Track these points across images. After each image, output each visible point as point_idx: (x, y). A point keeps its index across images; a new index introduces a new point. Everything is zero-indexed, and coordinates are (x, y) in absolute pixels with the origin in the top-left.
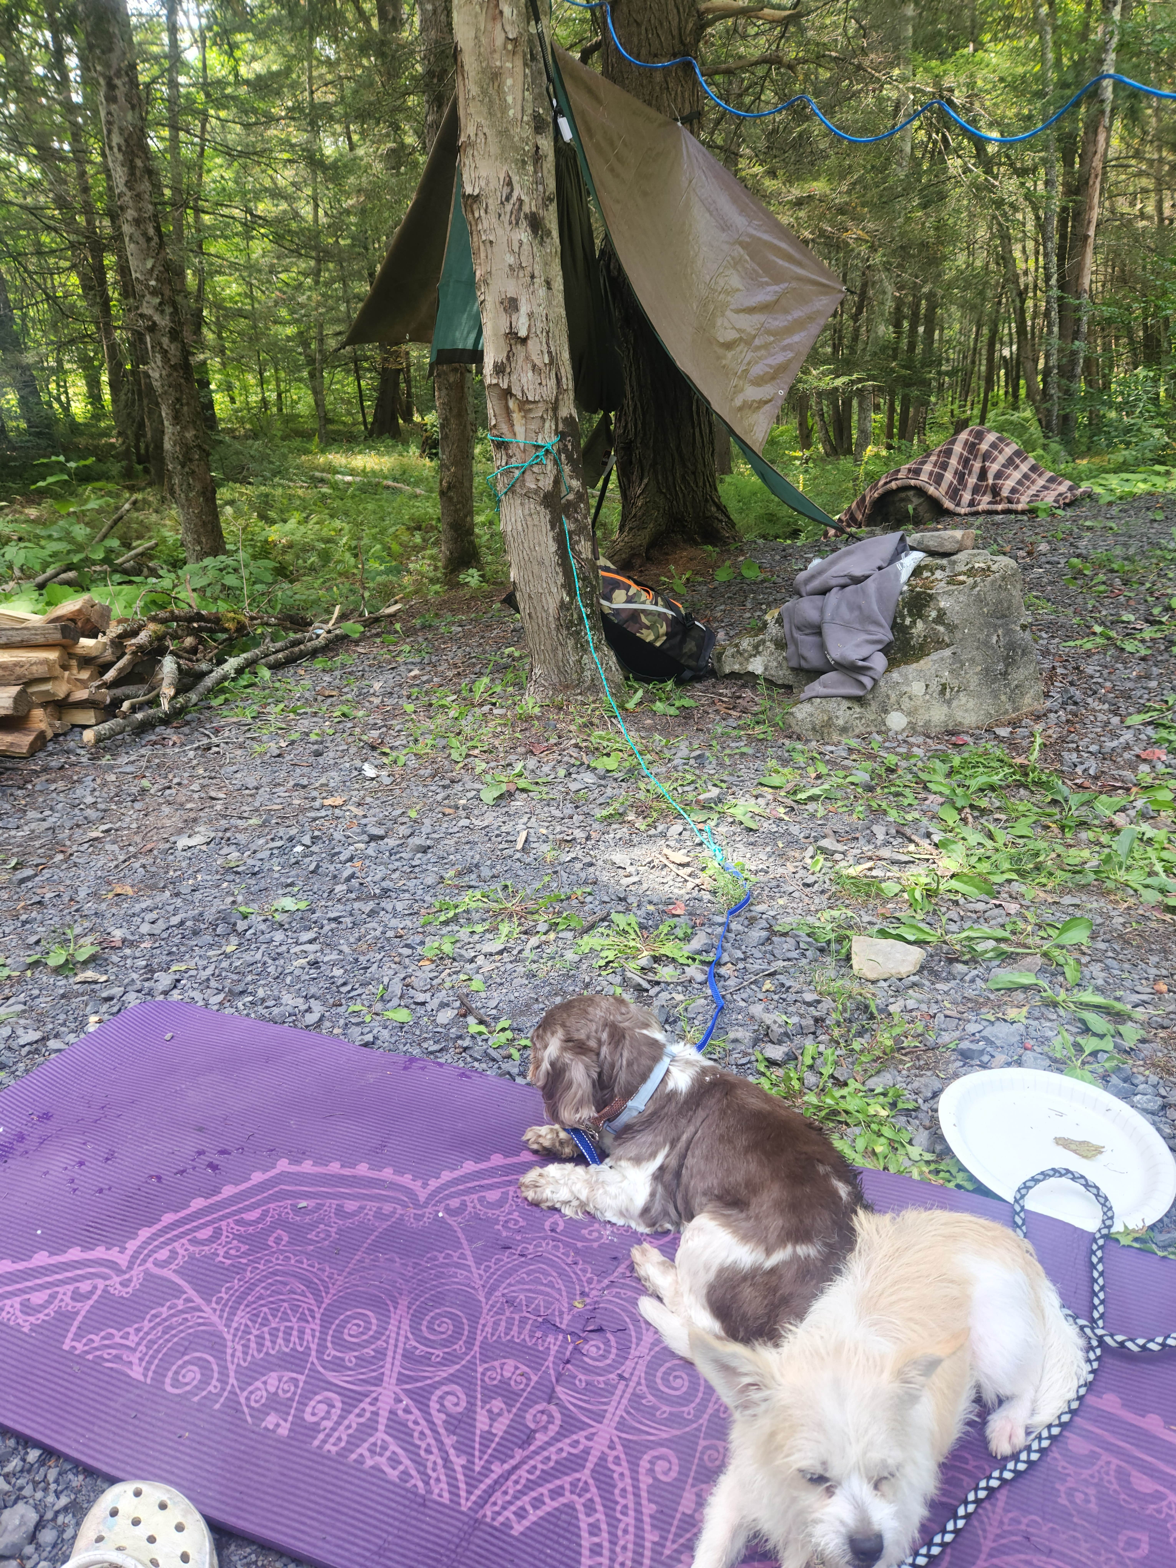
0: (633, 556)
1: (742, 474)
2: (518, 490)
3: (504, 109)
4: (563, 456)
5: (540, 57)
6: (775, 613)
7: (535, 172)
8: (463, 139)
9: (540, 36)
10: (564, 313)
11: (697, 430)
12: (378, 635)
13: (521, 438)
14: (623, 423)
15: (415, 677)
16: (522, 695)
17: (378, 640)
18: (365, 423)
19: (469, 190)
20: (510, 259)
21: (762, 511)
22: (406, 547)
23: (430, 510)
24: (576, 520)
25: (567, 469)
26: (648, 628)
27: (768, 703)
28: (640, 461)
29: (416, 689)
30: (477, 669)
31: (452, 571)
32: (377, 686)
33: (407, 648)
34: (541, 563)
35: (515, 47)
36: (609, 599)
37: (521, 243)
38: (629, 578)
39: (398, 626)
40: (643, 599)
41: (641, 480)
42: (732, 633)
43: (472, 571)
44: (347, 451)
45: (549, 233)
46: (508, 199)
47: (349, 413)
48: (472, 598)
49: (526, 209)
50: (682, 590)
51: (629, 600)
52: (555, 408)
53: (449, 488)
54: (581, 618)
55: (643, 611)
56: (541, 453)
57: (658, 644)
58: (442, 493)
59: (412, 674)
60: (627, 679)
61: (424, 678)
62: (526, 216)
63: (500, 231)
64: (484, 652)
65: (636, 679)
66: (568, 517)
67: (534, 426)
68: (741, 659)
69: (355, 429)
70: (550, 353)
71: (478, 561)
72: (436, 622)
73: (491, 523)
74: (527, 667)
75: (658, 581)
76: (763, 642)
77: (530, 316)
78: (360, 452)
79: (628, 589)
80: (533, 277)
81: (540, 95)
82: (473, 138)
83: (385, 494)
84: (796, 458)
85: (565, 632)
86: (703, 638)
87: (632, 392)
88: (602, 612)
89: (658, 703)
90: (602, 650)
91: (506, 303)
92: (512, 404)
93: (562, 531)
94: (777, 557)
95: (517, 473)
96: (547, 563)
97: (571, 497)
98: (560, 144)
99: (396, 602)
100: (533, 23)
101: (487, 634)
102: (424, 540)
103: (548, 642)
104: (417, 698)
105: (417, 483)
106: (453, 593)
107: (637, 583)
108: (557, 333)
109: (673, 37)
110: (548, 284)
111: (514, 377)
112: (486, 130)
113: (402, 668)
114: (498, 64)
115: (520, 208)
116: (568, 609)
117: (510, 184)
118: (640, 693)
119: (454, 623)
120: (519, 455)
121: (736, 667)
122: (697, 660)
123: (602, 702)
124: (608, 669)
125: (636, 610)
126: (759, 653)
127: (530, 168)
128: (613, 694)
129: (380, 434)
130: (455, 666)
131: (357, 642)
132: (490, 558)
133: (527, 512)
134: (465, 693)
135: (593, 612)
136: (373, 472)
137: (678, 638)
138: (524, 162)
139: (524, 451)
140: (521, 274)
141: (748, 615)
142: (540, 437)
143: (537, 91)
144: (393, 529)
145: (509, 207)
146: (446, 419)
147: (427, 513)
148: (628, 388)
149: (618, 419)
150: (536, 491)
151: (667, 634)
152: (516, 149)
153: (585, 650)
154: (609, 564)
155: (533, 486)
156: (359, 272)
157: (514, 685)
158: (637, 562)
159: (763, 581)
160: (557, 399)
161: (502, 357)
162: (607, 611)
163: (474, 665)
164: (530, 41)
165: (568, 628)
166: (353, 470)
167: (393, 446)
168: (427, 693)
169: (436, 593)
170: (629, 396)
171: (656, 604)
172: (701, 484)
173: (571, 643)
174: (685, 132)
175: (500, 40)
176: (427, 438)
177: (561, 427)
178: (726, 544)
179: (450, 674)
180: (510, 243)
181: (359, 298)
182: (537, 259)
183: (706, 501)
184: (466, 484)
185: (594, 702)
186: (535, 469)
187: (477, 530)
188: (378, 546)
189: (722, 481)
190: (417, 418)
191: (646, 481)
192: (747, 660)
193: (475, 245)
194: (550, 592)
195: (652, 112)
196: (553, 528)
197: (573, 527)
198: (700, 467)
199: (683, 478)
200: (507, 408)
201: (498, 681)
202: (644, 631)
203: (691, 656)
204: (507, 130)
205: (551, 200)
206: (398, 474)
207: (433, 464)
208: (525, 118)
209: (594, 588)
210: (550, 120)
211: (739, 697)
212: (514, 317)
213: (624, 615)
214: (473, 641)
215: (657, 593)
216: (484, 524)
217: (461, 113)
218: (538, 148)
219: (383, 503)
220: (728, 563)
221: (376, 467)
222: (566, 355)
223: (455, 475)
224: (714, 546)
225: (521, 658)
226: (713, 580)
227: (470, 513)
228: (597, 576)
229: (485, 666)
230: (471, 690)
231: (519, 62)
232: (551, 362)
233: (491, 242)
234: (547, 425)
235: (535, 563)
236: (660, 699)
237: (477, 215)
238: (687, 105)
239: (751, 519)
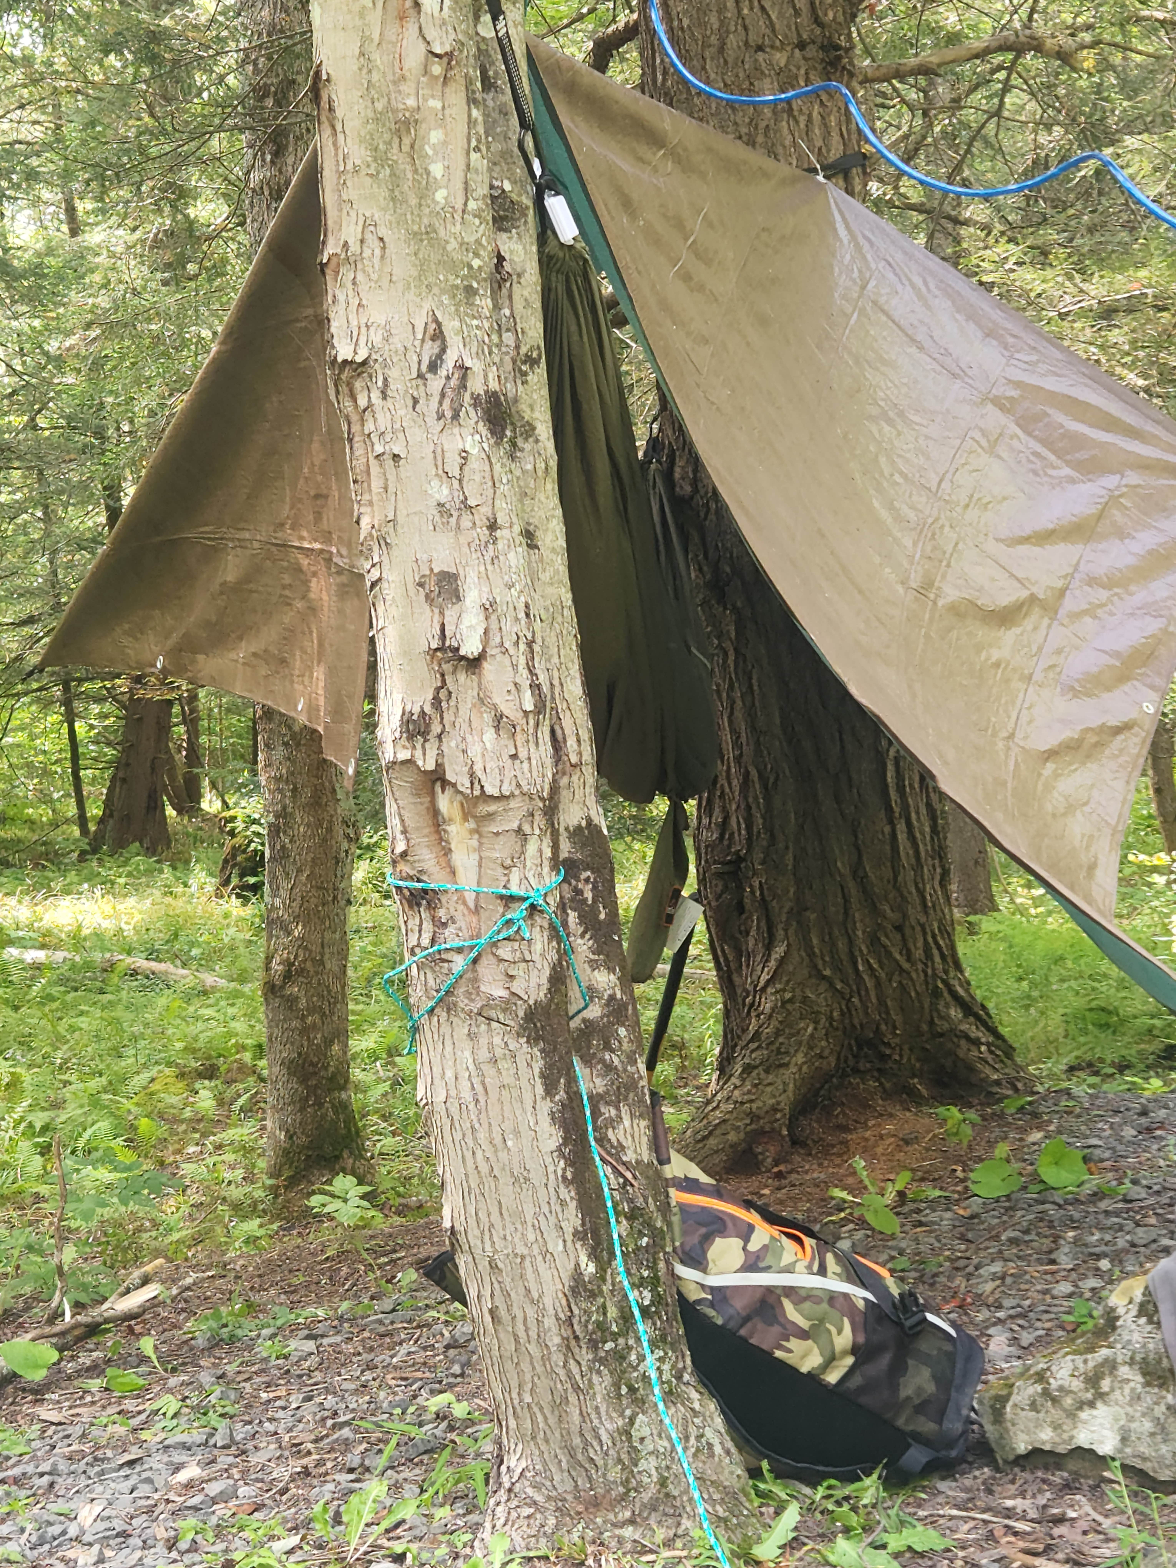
0: (756, 1136)
1: (1021, 910)
2: (462, 1001)
3: (425, 190)
4: (573, 917)
5: (503, 82)
6: (1136, 1287)
7: (497, 307)
8: (331, 248)
9: (504, 45)
10: (567, 598)
11: (901, 827)
12: (95, 1370)
13: (467, 880)
14: (718, 817)
15: (189, 1485)
16: (475, 1528)
17: (95, 1384)
18: (82, 820)
19: (343, 351)
20: (442, 492)
21: (1079, 1003)
22: (176, 1120)
23: (239, 1026)
24: (609, 1068)
25: (583, 946)
26: (804, 1335)
27: (1138, 1538)
28: (764, 903)
29: (192, 1521)
30: (353, 1458)
31: (292, 1182)
32: (87, 1514)
33: (170, 1403)
34: (521, 1180)
35: (449, 67)
36: (698, 1261)
37: (465, 456)
38: (748, 1205)
39: (147, 1345)
40: (787, 1258)
41: (769, 948)
42: (1026, 1338)
43: (344, 1183)
44: (36, 887)
45: (529, 431)
46: (433, 367)
47: (45, 798)
48: (342, 1255)
49: (476, 385)
50: (889, 1224)
51: (752, 1264)
52: (551, 809)
53: (287, 976)
54: (626, 1318)
55: (790, 1291)
56: (519, 912)
57: (832, 1377)
58: (271, 989)
59: (183, 1476)
60: (755, 1473)
61: (213, 1489)
62: (476, 398)
63: (416, 435)
64: (374, 1407)
65: (779, 1474)
66: (587, 1061)
67: (501, 850)
68: (1056, 1414)
69: (57, 836)
70: (535, 687)
71: (359, 1152)
72: (247, 1329)
73: (393, 1052)
74: (488, 1447)
75: (826, 1200)
76: (1111, 1365)
77: (489, 609)
78: (66, 891)
79: (746, 1232)
80: (493, 526)
81: (505, 154)
82: (354, 248)
83: (127, 991)
84: (1155, 869)
85: (585, 1355)
86: (951, 1357)
87: (736, 743)
88: (682, 1299)
89: (841, 1542)
90: (686, 1401)
91: (431, 585)
92: (445, 803)
93: (574, 1096)
94: (1129, 1132)
95: (459, 963)
96: (537, 1178)
97: (594, 1012)
98: (551, 247)
99: (146, 1281)
100: (487, 18)
101: (382, 1358)
102: (221, 1102)
103: (543, 1384)
104: (194, 1547)
105: (207, 962)
106: (293, 1241)
107: (771, 1219)
108: (551, 640)
109: (797, 13)
110: (529, 537)
111: (451, 744)
112: (383, 231)
113: (157, 1462)
114: (411, 102)
115: (463, 386)
116: (593, 1295)
117: (438, 335)
118: (792, 1515)
119: (294, 1328)
120: (463, 920)
121: (1046, 1437)
122: (940, 1417)
123: (690, 1544)
124: (704, 1451)
125: (769, 1290)
126: (1101, 1396)
127: (485, 303)
128: (719, 1521)
129: (120, 845)
130: (297, 1451)
131: (38, 1392)
132: (389, 1143)
133: (484, 1054)
134: (320, 1530)
135: (658, 1299)
136: (98, 935)
137: (885, 1360)
138: (470, 291)
139: (477, 910)
140: (466, 522)
141: (1065, 1288)
142: (515, 876)
143: (497, 147)
144: (145, 1076)
145: (436, 383)
146: (283, 814)
147: (231, 1034)
148: (727, 737)
149: (705, 809)
150: (507, 1006)
151: (855, 1350)
152: (452, 266)
153: (640, 1403)
154: (696, 1172)
155: (500, 992)
156: (84, 486)
157: (453, 1499)
158: (768, 1152)
159: (1097, 1196)
160: (555, 789)
161: (421, 701)
162: (694, 1294)
163: (347, 1445)
164: (482, 54)
165: (594, 1345)
166: (48, 933)
167: (149, 872)
168: (219, 1531)
169: (251, 1240)
170: (730, 753)
171: (822, 1271)
172: (919, 954)
173: (602, 1383)
174: (835, 192)
175: (415, 54)
176: (235, 851)
177: (566, 848)
178: (992, 1099)
179: (281, 1473)
180: (438, 456)
181: (80, 544)
182: (502, 489)
183: (936, 994)
184: (331, 965)
185: (668, 1544)
186: (505, 951)
187: (357, 1074)
188: (104, 1125)
189: (972, 930)
190: (210, 803)
191: (779, 951)
192: (1072, 1415)
193: (359, 464)
194: (546, 1253)
195: (756, 158)
196: (550, 1090)
197: (600, 1085)
198: (914, 913)
199: (874, 941)
200: (435, 812)
201: (410, 1490)
202: (794, 1343)
203: (921, 1408)
204: (431, 230)
205: (533, 362)
206: (159, 938)
207: (248, 911)
208: (472, 205)
209: (657, 1236)
210: (527, 201)
211: (1060, 1520)
212: (450, 615)
213: (739, 1305)
214: (344, 1380)
215: (825, 1243)
216: (374, 1057)
217: (329, 198)
218: (500, 258)
219: (119, 1012)
220: (1002, 1150)
221: (108, 925)
222: (575, 688)
223: (302, 943)
224: (964, 1104)
225: (470, 1422)
226: (967, 1194)
227: (341, 1034)
228: (665, 1208)
229: (376, 1447)
230: (337, 1520)
231: (457, 97)
232: (540, 708)
233: (396, 457)
234: (532, 847)
235: (505, 1179)
236: (847, 1531)
237: (362, 402)
238: (835, 138)
239: (1054, 1022)
